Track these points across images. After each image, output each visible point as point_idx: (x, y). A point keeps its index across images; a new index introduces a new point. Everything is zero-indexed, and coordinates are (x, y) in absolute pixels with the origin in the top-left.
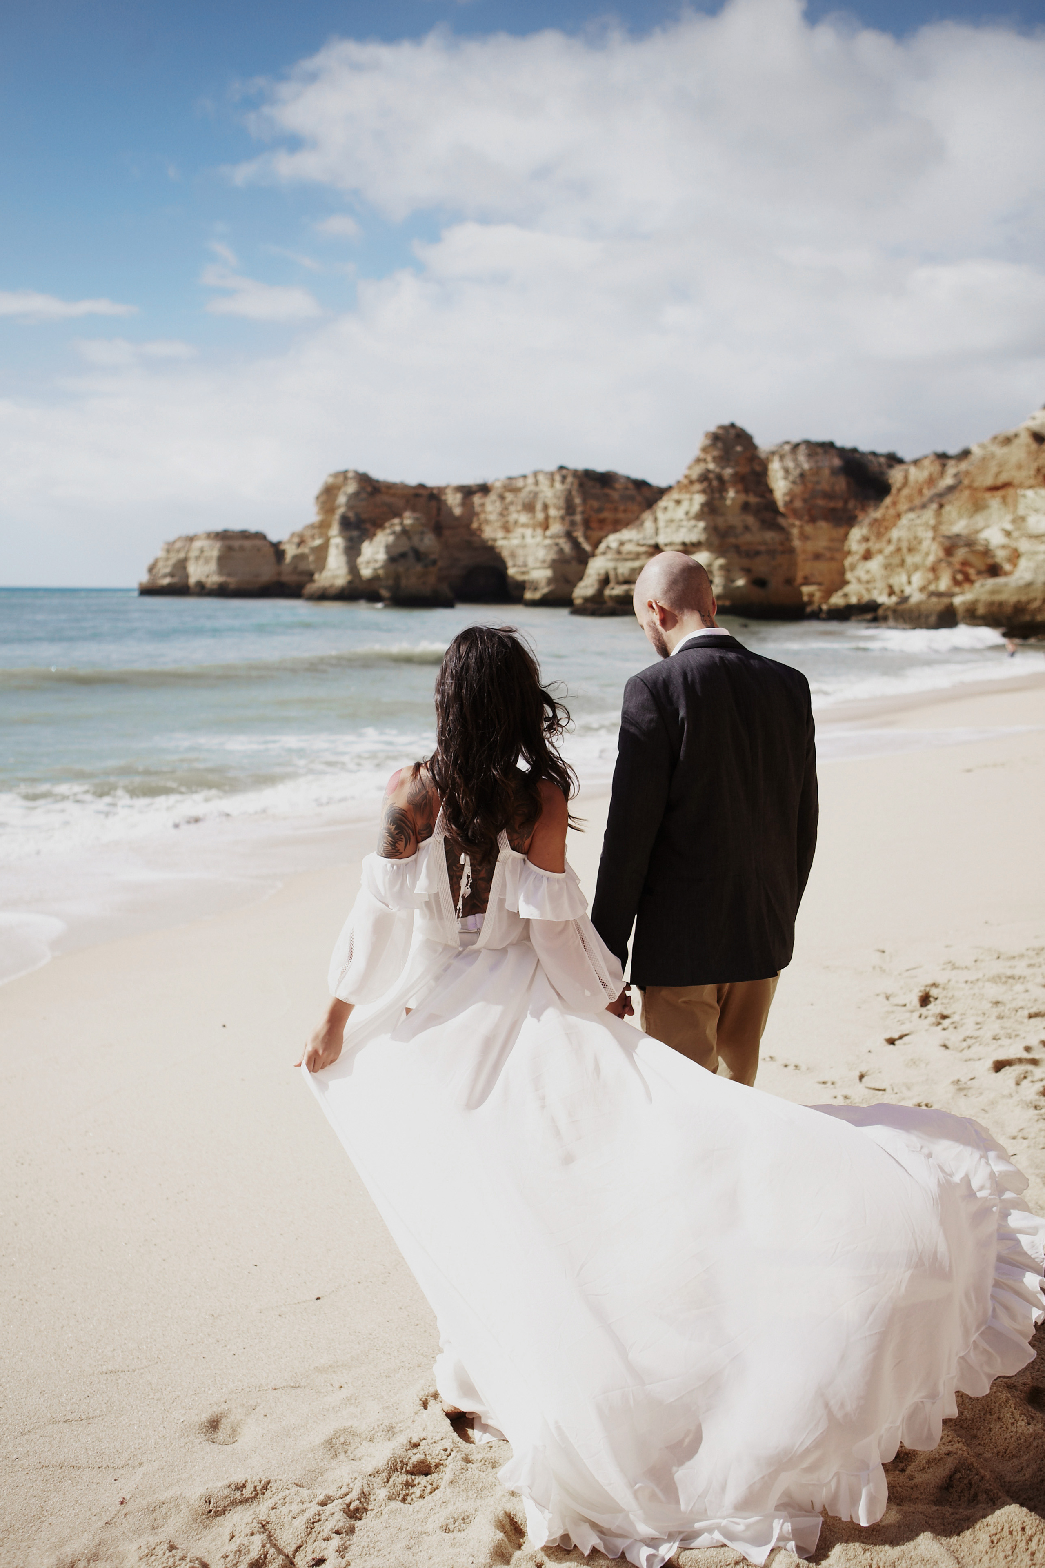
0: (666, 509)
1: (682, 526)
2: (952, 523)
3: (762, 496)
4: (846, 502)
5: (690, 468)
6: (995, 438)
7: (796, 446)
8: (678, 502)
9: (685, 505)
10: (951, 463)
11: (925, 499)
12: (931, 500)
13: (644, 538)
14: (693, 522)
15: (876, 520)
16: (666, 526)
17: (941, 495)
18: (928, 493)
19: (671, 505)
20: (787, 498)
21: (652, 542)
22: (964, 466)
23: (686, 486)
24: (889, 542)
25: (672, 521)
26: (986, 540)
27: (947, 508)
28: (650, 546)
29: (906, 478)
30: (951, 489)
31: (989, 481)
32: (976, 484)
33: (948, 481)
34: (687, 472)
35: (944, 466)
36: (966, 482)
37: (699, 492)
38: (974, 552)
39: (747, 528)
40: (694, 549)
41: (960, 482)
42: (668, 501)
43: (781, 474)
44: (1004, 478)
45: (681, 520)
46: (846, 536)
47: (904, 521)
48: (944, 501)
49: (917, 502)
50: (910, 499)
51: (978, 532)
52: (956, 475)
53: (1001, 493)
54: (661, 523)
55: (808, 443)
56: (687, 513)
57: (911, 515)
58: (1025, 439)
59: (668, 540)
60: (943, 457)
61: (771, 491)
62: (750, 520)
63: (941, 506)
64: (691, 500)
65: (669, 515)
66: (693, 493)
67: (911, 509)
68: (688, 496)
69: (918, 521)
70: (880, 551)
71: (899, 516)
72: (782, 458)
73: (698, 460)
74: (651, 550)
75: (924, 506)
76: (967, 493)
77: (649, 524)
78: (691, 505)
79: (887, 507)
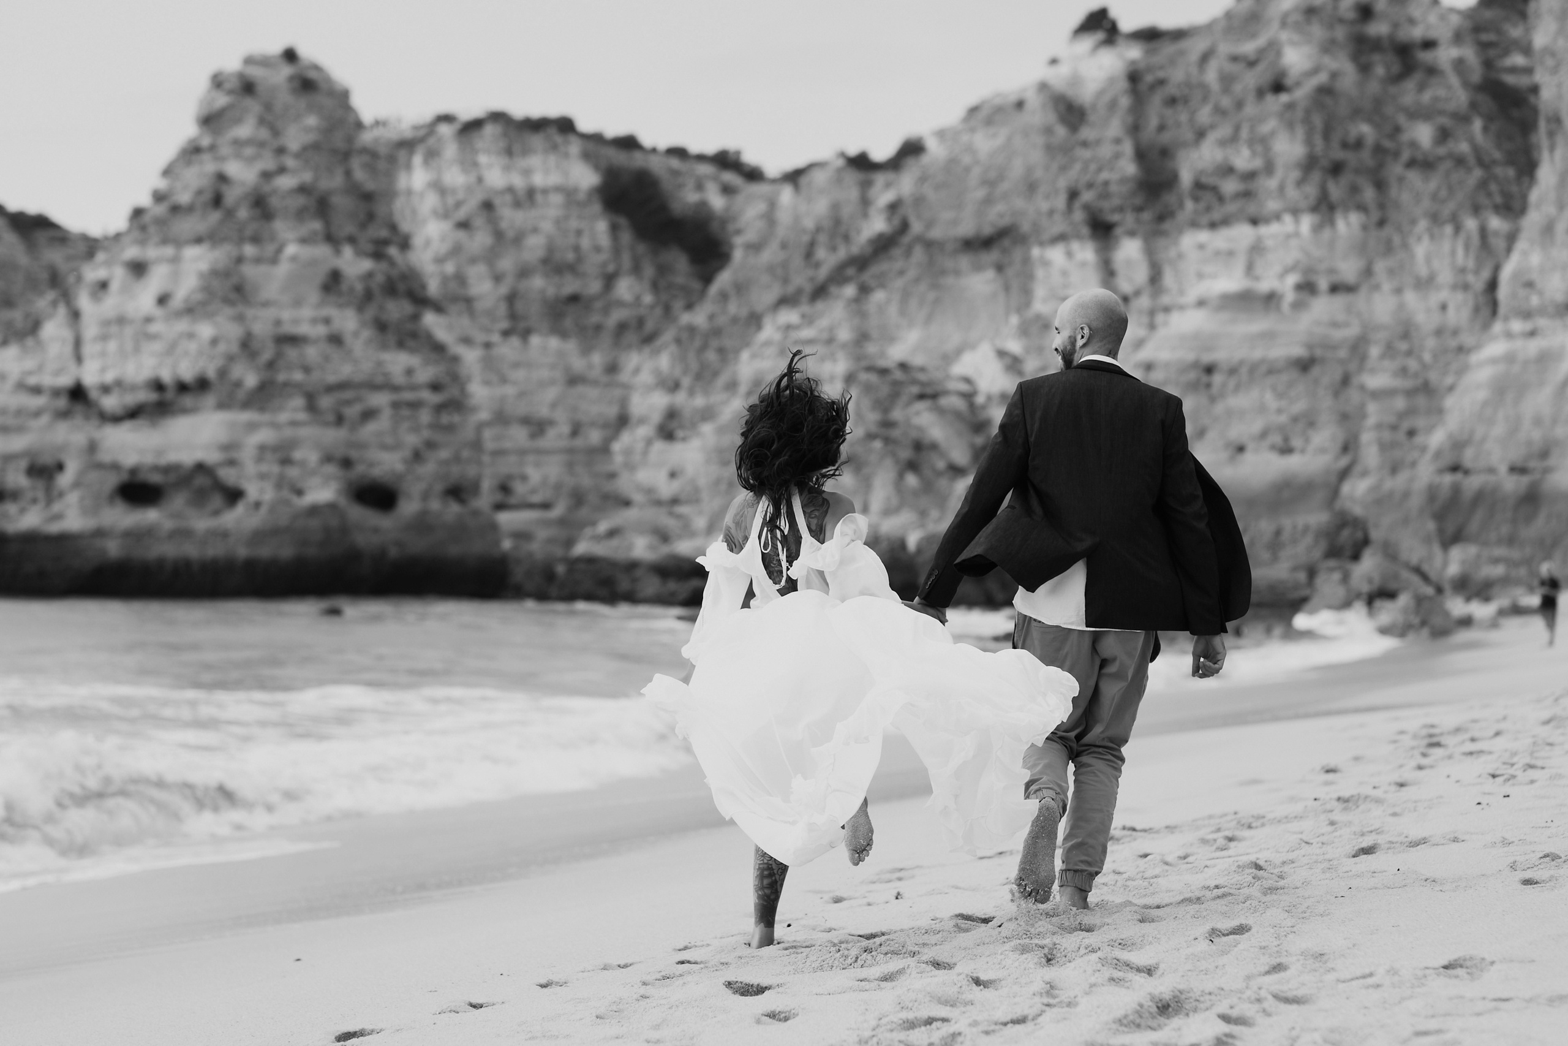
0: (103, 285)
1: (152, 337)
2: (892, 340)
3: (378, 255)
4: (609, 280)
5: (167, 172)
6: (973, 111)
7: (473, 126)
8: (138, 269)
9: (156, 281)
10: (880, 179)
11: (823, 273)
12: (838, 276)
13: (40, 368)
14: (182, 325)
15: (692, 330)
16: (104, 338)
17: (861, 263)
18: (828, 259)
19: (118, 275)
20: (450, 268)
21: (66, 381)
22: (906, 184)
23: (160, 222)
24: (732, 386)
25: (121, 320)
26: (967, 380)
27: (879, 296)
28: (56, 393)
29: (770, 218)
30: (883, 245)
31: (967, 228)
32: (936, 233)
33: (877, 225)
34: (161, 184)
35: (866, 185)
36: (916, 227)
37: (199, 240)
38: (941, 411)
39: (336, 340)
40: (187, 400)
41: (904, 227)
42: (108, 263)
43: (431, 201)
44: (996, 216)
45: (148, 320)
46: (612, 368)
47: (769, 331)
48: (867, 276)
49: (800, 279)
50: (780, 272)
51: (949, 358)
52: (893, 207)
53: (993, 255)
54: (90, 330)
55: (498, 117)
56: (163, 300)
57: (789, 316)
58: (1038, 114)
59: (109, 377)
60: (861, 163)
61: (405, 244)
62: (347, 321)
63: (864, 290)
64: (175, 260)
65: (111, 304)
66: (179, 243)
67: (785, 301)
68: (169, 251)
69: (807, 333)
70: (707, 414)
71: (755, 320)
72: (432, 155)
73: (192, 152)
74: (62, 403)
75: (820, 292)
76: (919, 253)
77: (54, 330)
78: (175, 276)
79: (724, 297)
